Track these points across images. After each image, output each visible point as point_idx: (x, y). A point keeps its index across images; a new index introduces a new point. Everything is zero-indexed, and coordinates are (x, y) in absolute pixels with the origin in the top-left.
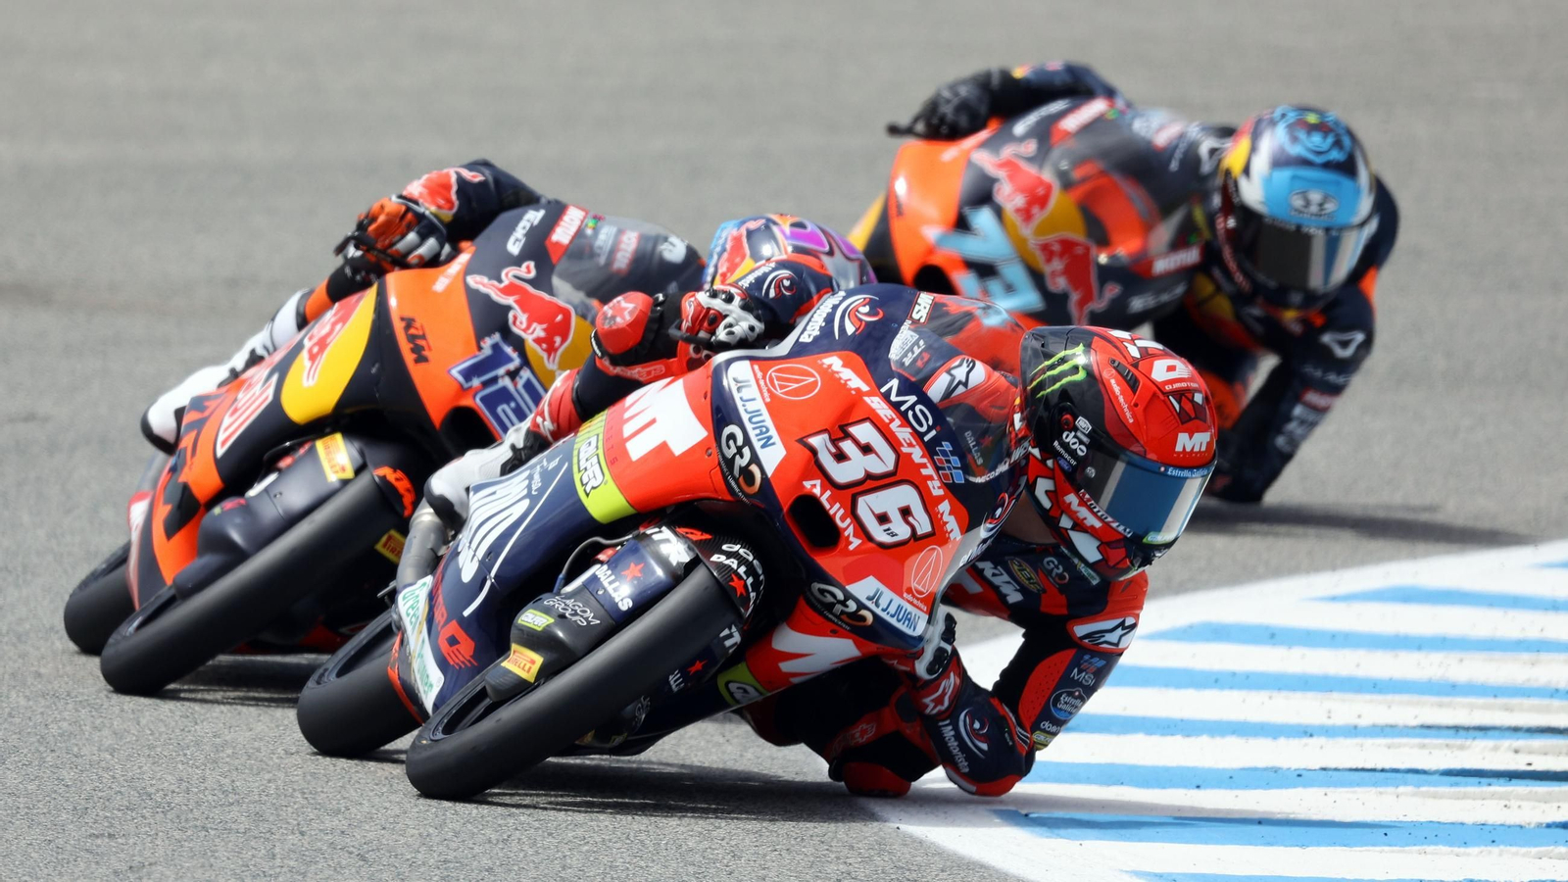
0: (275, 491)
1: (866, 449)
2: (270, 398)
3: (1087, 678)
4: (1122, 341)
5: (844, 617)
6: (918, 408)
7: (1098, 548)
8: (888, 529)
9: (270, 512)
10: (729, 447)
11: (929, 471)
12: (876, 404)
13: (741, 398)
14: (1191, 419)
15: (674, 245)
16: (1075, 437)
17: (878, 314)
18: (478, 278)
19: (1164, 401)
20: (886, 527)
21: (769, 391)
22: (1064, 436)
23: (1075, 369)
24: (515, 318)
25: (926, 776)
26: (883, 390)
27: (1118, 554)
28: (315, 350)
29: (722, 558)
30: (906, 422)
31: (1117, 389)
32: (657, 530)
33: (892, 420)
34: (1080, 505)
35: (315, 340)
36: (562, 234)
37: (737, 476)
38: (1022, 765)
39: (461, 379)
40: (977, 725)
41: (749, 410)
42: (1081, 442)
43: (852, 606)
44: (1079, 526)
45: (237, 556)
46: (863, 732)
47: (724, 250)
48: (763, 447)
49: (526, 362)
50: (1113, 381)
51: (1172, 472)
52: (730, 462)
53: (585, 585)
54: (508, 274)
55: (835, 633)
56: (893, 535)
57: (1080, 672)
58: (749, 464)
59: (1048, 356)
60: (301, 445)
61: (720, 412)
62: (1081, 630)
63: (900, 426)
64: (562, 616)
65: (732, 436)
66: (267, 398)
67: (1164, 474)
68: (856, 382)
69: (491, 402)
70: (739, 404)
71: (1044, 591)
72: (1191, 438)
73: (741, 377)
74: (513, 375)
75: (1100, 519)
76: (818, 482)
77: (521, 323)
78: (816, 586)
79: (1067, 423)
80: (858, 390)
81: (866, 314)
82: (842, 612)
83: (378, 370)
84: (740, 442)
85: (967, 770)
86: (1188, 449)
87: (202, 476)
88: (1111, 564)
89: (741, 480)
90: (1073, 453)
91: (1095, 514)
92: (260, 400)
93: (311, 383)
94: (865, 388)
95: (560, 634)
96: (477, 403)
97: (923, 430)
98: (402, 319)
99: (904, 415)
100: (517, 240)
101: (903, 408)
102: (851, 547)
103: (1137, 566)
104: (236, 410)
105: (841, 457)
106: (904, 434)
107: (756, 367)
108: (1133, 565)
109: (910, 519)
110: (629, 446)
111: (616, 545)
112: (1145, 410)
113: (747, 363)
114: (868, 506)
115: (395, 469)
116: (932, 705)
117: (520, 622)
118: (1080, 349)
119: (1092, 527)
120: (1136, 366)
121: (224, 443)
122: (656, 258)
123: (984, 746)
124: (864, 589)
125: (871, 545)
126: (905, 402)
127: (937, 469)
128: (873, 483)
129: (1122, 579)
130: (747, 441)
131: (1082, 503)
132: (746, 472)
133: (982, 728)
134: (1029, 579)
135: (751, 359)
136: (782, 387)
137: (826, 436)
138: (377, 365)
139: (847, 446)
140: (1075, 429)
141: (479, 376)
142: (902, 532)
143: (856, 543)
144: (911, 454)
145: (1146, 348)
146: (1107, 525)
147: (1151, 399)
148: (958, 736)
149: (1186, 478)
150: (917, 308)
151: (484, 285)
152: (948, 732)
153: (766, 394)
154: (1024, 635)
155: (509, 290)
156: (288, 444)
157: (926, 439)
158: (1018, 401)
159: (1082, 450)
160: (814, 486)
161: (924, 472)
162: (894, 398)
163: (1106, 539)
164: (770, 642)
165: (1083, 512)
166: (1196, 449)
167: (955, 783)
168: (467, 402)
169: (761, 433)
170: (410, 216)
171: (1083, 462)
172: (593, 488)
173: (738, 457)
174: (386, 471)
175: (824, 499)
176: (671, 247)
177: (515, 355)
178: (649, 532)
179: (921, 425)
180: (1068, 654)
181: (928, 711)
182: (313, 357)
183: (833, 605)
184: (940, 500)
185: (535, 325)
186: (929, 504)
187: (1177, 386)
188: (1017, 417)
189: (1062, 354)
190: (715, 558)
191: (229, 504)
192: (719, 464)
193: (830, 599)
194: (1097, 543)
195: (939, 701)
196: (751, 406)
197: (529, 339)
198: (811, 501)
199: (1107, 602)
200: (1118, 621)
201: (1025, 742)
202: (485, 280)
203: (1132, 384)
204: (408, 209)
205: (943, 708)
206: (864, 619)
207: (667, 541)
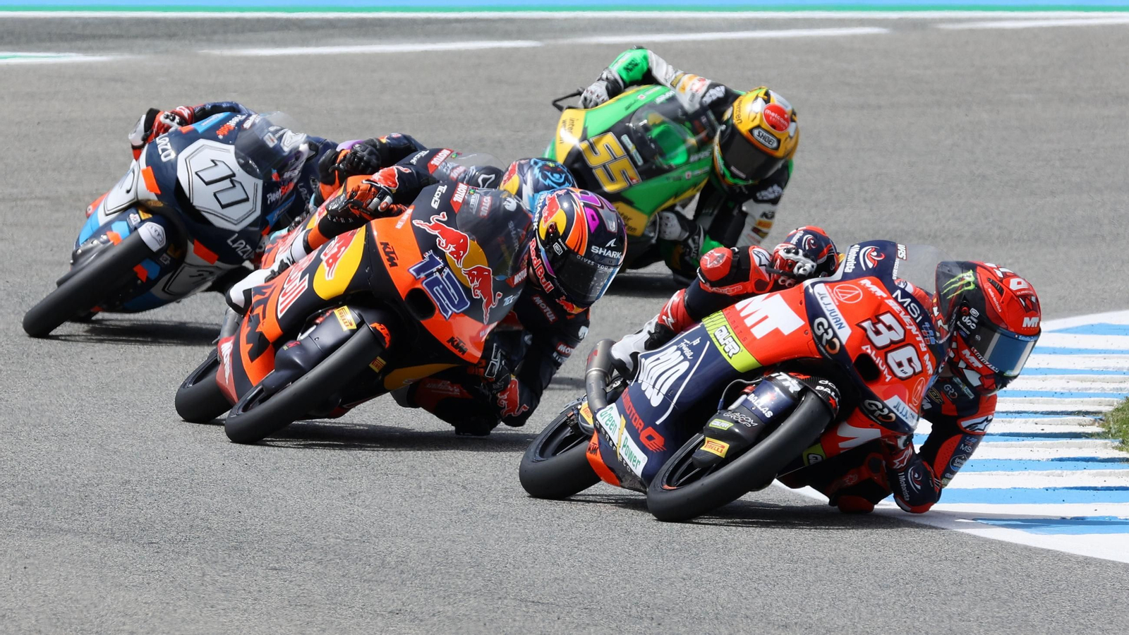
0: (315, 336)
1: (890, 328)
2: (307, 287)
3: (968, 449)
4: (993, 268)
5: (880, 418)
6: (912, 305)
7: (979, 378)
8: (902, 370)
9: (314, 347)
10: (819, 329)
11: (920, 338)
12: (891, 303)
13: (824, 303)
14: (1031, 310)
15: (510, 202)
16: (970, 319)
17: (881, 256)
18: (418, 221)
19: (1016, 301)
20: (901, 369)
21: (837, 299)
22: (963, 319)
23: (969, 284)
24: (440, 241)
25: (882, 502)
26: (894, 296)
27: (989, 382)
28: (331, 261)
29: (822, 388)
30: (907, 313)
31: (992, 294)
32: (777, 374)
33: (900, 312)
34: (970, 355)
35: (329, 256)
36: (458, 198)
37: (824, 344)
38: (935, 497)
39: (414, 274)
40: (916, 476)
41: (830, 309)
42: (973, 322)
43: (886, 411)
44: (969, 367)
45: (299, 372)
46: (851, 479)
47: (544, 205)
48: (839, 328)
49: (446, 265)
50: (990, 290)
51: (1021, 338)
52: (820, 338)
53: (742, 404)
54: (434, 219)
55: (872, 426)
56: (905, 373)
57: (964, 446)
58: (833, 338)
59: (953, 277)
60: (326, 311)
61: (812, 310)
62: (965, 424)
63: (905, 315)
64: (737, 422)
65: (821, 324)
66: (304, 287)
67: (1017, 339)
68: (880, 293)
69: (431, 285)
70: (823, 306)
71: (943, 403)
72: (1030, 319)
73: (820, 290)
74: (440, 271)
75: (982, 363)
76: (869, 346)
77: (443, 244)
78: (868, 401)
79: (965, 312)
80: (881, 296)
81: (875, 256)
82: (880, 415)
83: (369, 271)
84: (826, 326)
85: (908, 499)
86: (1029, 326)
87: (270, 328)
88: (985, 387)
89: (827, 347)
90: (968, 328)
91: (979, 360)
92: (301, 288)
93: (330, 278)
94: (885, 295)
95: (737, 430)
96: (423, 286)
97: (915, 316)
98: (382, 244)
99: (905, 309)
100: (435, 201)
101: (905, 305)
102: (887, 380)
103: (999, 387)
104: (285, 294)
105: (878, 333)
106: (907, 319)
107: (828, 287)
108: (997, 387)
109: (912, 364)
110: (753, 331)
111: (752, 384)
112: (1008, 305)
113: (822, 284)
114: (894, 357)
115: (380, 324)
116: (898, 463)
117: (710, 425)
118: (971, 273)
119: (977, 367)
120: (1001, 281)
121: (281, 312)
122: (502, 209)
123: (919, 487)
124: (892, 402)
125: (896, 378)
126: (905, 302)
127: (924, 337)
128: (894, 346)
129: (989, 395)
130: (830, 326)
131: (972, 354)
132: (831, 343)
133: (919, 478)
134: (935, 396)
135: (825, 282)
136: (843, 297)
137: (870, 322)
138: (368, 268)
139: (880, 327)
140: (970, 315)
141: (424, 272)
142: (910, 372)
143: (889, 378)
144: (911, 330)
145: (1005, 272)
146: (986, 366)
147: (1010, 300)
148: (907, 481)
149: (1028, 342)
150: (899, 252)
151: (421, 224)
152: (902, 479)
153: (836, 301)
154: (932, 427)
155: (434, 227)
156: (320, 311)
157: (918, 321)
158: (935, 301)
159: (973, 326)
160: (867, 349)
161: (918, 339)
162: (900, 300)
163: (984, 374)
164: (836, 433)
165: (973, 359)
166: (1033, 326)
167: (899, 506)
168: (419, 286)
169: (837, 322)
170: (373, 189)
171: (973, 332)
172: (734, 354)
173: (825, 334)
174: (376, 325)
175: (873, 355)
176: (508, 203)
177: (440, 261)
178: (773, 375)
179: (914, 314)
180: (959, 437)
181: (895, 467)
182: (330, 265)
183: (875, 411)
184: (924, 353)
185: (450, 245)
186: (920, 355)
187: (1023, 292)
188: (935, 309)
189: (961, 276)
190: (818, 388)
191: (291, 344)
192: (813, 338)
193: (874, 408)
194: (979, 376)
195: (902, 462)
196: (830, 307)
197: (447, 252)
198: (867, 356)
199: (979, 408)
200: (985, 418)
201: (938, 485)
202: (422, 222)
203: (1000, 291)
204: (372, 186)
205: (903, 465)
206: (891, 418)
207: (786, 380)
